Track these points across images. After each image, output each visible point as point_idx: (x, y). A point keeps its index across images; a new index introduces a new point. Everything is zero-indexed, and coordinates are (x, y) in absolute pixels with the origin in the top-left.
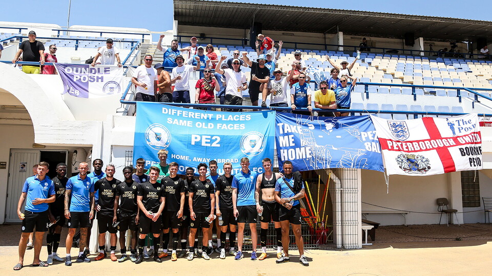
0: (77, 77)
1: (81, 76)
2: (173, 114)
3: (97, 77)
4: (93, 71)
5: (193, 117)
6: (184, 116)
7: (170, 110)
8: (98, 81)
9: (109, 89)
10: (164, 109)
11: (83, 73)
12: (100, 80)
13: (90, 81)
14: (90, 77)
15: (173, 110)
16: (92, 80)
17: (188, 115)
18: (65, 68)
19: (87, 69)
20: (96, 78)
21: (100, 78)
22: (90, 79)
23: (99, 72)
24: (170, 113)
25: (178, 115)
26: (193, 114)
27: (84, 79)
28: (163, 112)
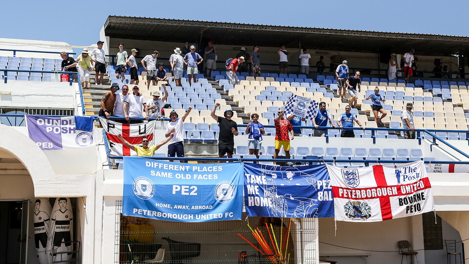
0: (49, 129)
1: (53, 128)
2: (155, 167)
3: (70, 129)
4: (65, 122)
5: (173, 169)
6: (165, 168)
7: (152, 163)
8: (70, 133)
9: (82, 140)
10: (147, 162)
11: (55, 125)
12: (72, 132)
13: (63, 132)
14: (63, 128)
15: (155, 164)
16: (65, 131)
17: (168, 168)
18: (36, 120)
19: (59, 121)
20: (68, 129)
21: (72, 130)
22: (62, 130)
23: (70, 123)
24: (152, 166)
25: (160, 168)
26: (173, 166)
27: (57, 130)
28: (147, 165)
